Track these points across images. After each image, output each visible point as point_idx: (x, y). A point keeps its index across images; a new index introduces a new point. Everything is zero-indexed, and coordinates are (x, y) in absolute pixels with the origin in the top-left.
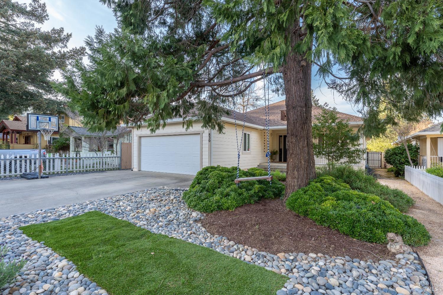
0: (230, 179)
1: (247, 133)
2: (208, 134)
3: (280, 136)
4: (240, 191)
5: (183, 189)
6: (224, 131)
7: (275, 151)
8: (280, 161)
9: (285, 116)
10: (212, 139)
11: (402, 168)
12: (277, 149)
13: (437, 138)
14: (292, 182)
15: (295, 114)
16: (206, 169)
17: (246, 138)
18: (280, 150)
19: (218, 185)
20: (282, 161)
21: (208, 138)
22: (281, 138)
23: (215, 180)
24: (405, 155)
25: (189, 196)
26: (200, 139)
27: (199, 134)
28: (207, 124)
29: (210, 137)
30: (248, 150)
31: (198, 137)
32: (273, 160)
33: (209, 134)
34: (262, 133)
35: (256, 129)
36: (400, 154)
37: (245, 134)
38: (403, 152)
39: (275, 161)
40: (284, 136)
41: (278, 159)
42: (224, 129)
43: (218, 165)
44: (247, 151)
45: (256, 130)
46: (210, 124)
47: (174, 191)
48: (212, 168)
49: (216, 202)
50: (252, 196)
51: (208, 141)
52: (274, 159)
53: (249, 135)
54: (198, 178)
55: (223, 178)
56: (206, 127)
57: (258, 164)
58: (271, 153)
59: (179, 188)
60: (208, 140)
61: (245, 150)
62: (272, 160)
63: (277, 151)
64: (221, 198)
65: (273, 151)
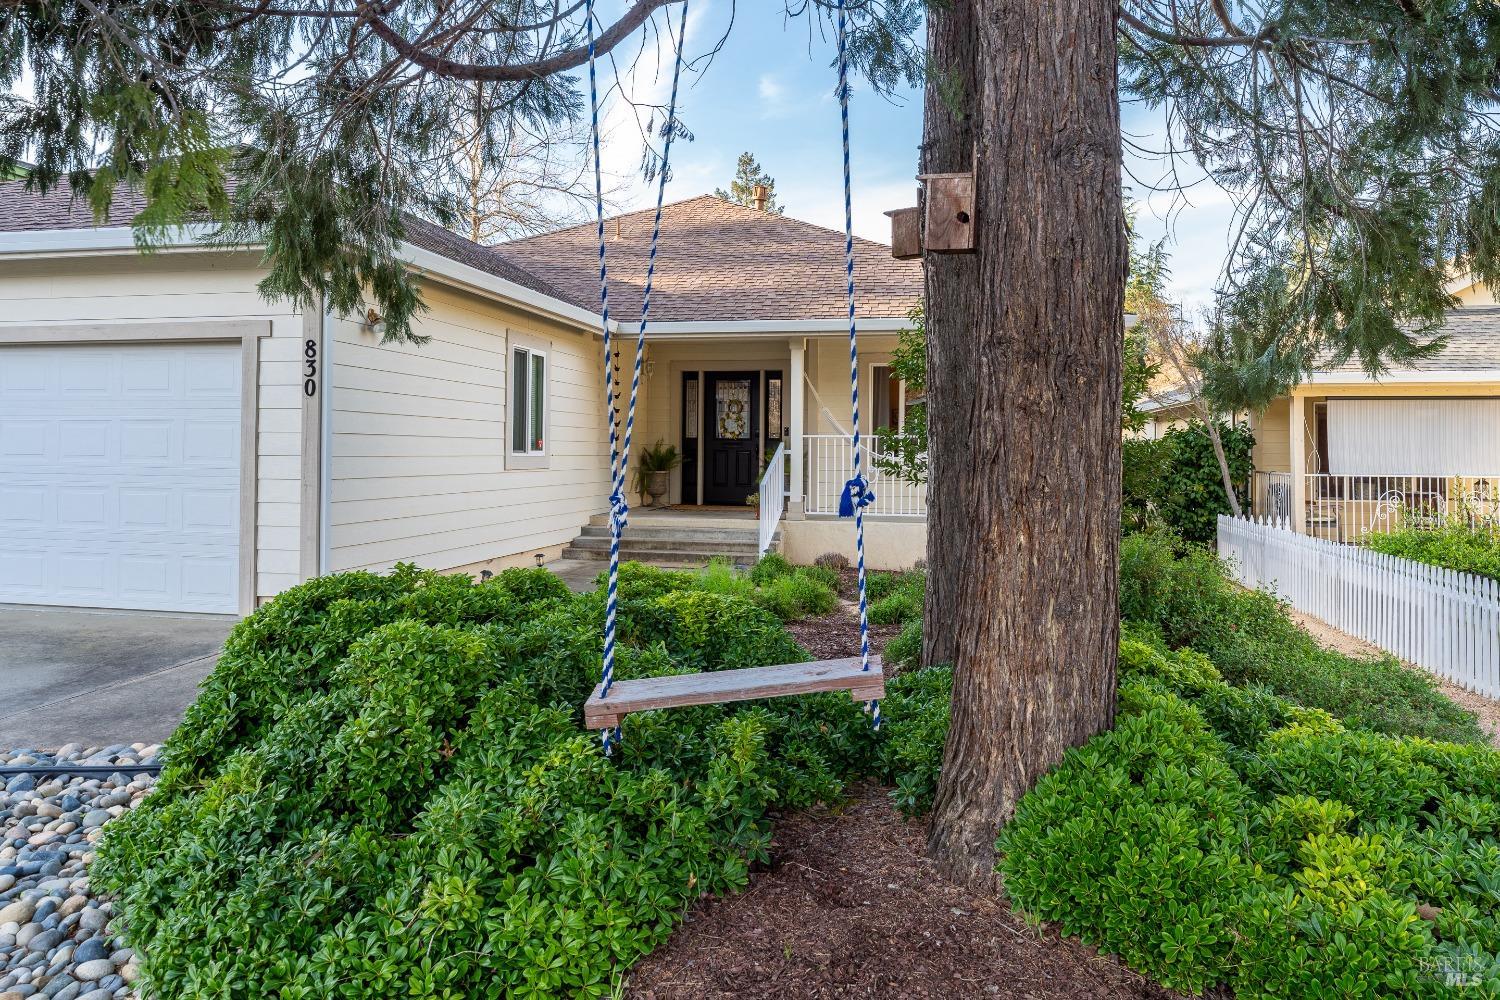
0: (519, 680)
1: (533, 351)
2: (301, 347)
3: (689, 377)
4: (625, 792)
5: (100, 760)
6: (417, 322)
7: (664, 449)
8: (688, 499)
9: (963, 218)
10: (330, 375)
11: (1194, 523)
12: (670, 439)
13: (1327, 398)
14: (1023, 701)
15: (1065, 199)
16: (315, 603)
17: (525, 374)
18: (689, 445)
19: (429, 747)
20: (694, 502)
21: (298, 372)
22: (690, 383)
23: (398, 701)
24: (1206, 470)
25: (165, 882)
26: (245, 373)
27: (237, 341)
28: (307, 269)
29: (311, 364)
30: (537, 446)
31: (228, 366)
32: (654, 496)
33: (310, 345)
34: (602, 350)
35: (574, 330)
36: (1186, 465)
37: (521, 357)
38: (1199, 458)
39: (664, 500)
40: (707, 374)
41: (676, 495)
42: (418, 312)
43: (400, 565)
44: (531, 453)
45: (570, 335)
46: (328, 277)
47: (22, 787)
48: (356, 587)
49: (446, 943)
50: (720, 823)
51: (299, 391)
52: (661, 489)
53: (539, 360)
54: (239, 672)
55: (467, 677)
56: (293, 287)
57: (585, 522)
58: (643, 461)
59: (65, 752)
60: (301, 380)
61: (519, 445)
62: (648, 499)
63: (671, 452)
64: (490, 896)
65: (651, 450)
